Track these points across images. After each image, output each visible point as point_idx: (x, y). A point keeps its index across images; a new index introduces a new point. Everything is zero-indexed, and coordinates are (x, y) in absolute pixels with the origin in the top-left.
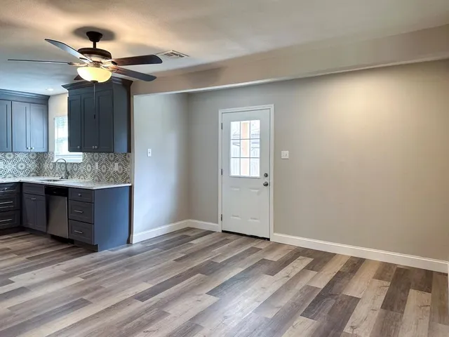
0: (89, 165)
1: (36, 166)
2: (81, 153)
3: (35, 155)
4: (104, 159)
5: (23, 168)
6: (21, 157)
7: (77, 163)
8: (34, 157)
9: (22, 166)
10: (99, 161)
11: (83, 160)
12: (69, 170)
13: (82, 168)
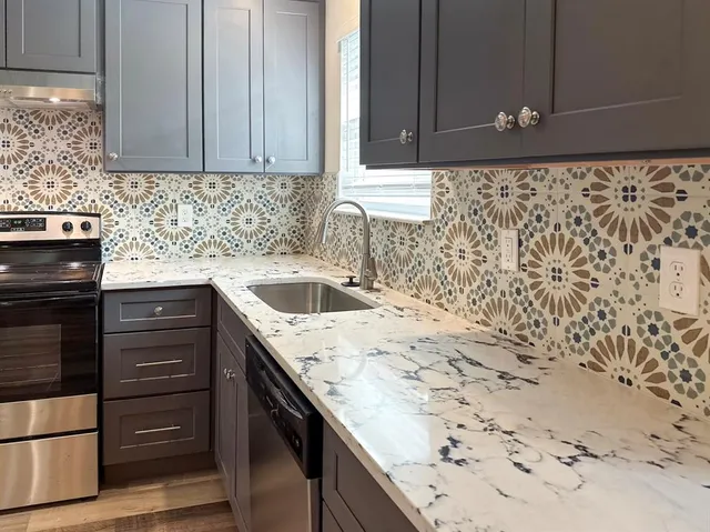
0: (461, 241)
1: (293, 221)
2: (425, 176)
3: (290, 183)
4: (558, 215)
5: (254, 226)
6: (248, 191)
7: (408, 225)
8: (288, 191)
9: (249, 222)
10: (525, 220)
11: (435, 209)
12: (378, 254)
13: (429, 250)
